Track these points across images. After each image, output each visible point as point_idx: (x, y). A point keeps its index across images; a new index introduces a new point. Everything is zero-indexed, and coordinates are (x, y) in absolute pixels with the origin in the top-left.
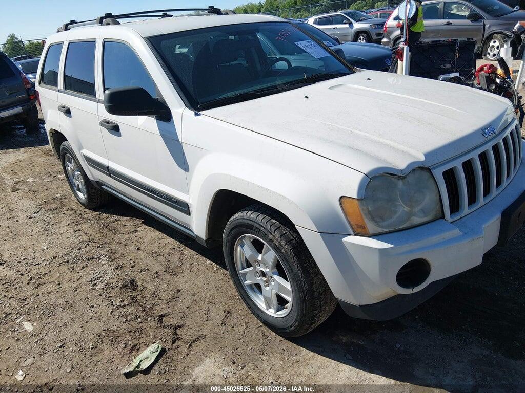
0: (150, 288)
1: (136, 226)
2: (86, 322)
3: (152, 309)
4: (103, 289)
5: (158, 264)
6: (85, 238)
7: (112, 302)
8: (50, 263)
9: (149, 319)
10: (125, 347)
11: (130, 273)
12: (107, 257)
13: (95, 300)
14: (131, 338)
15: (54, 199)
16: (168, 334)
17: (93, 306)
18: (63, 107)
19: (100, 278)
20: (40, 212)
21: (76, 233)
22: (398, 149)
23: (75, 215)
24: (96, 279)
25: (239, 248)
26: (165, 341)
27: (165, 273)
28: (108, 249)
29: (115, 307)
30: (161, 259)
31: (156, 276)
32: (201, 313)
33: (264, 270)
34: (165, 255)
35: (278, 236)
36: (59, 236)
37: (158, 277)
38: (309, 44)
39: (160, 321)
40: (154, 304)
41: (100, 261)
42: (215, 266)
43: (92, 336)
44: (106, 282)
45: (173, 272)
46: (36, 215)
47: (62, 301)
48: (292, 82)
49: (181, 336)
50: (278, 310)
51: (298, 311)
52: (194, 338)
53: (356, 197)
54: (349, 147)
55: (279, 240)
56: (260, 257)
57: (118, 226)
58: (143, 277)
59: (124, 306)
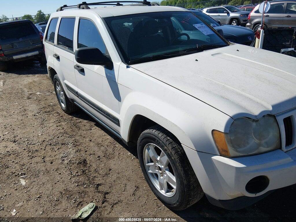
0: (94, 166)
1: (91, 126)
2: (55, 183)
3: (93, 179)
4: (68, 163)
5: (101, 151)
6: (62, 131)
7: (72, 173)
8: (41, 144)
9: (91, 186)
10: (75, 203)
11: (84, 155)
12: (73, 144)
13: (62, 170)
14: (79, 197)
15: (49, 106)
16: (100, 196)
17: (60, 174)
18: (56, 55)
19: (67, 156)
20: (40, 113)
21: (58, 127)
22: (254, 101)
23: (59, 116)
24: (64, 157)
25: (147, 150)
26: (98, 201)
27: (103, 157)
28: (74, 139)
29: (72, 176)
30: (102, 148)
31: (98, 159)
32: (121, 186)
33: (160, 166)
34: (105, 146)
35: (170, 148)
36: (48, 128)
37: (99, 159)
38: (202, 26)
39: (97, 188)
40: (95, 177)
41: (68, 146)
42: (133, 156)
43: (57, 193)
44: (70, 159)
45: (108, 156)
46: (37, 114)
47: (44, 168)
48: (188, 49)
49: (108, 200)
50: (167, 192)
51: (179, 196)
52: (115, 202)
53: (223, 132)
54: (222, 97)
55: (171, 151)
56: (158, 158)
57: (81, 126)
58: (91, 158)
59: (78, 176)
